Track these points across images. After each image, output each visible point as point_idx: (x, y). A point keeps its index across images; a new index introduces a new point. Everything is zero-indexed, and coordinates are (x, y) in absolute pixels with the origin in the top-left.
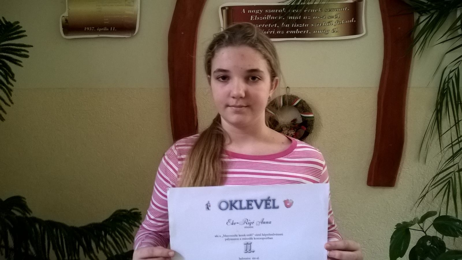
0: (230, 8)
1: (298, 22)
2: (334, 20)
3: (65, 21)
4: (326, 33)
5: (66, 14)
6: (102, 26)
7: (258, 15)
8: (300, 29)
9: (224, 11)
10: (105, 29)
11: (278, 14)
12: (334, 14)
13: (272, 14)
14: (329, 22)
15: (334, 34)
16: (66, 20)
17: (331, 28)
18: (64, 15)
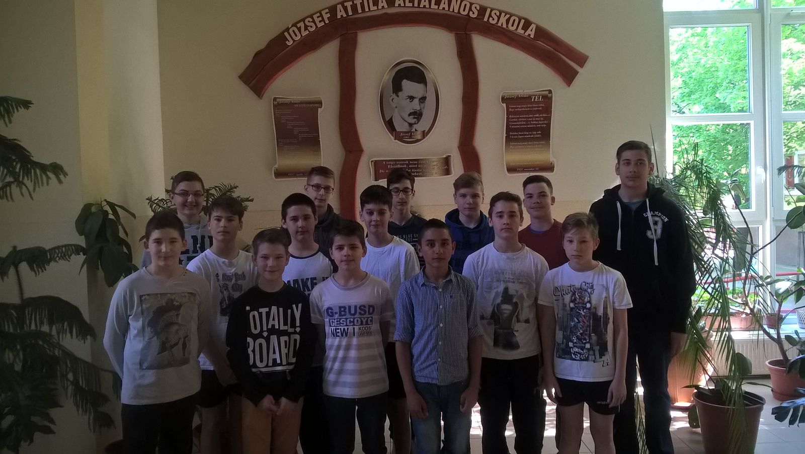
0: (376, 161)
1: (416, 168)
2: (436, 167)
3: (276, 171)
4: (431, 175)
5: (276, 166)
6: (299, 173)
7: (393, 165)
8: (417, 172)
9: (373, 163)
10: (301, 174)
11: (403, 164)
12: (435, 163)
13: (401, 164)
14: (433, 168)
15: (436, 175)
16: (277, 169)
17: (434, 172)
18: (275, 166)
